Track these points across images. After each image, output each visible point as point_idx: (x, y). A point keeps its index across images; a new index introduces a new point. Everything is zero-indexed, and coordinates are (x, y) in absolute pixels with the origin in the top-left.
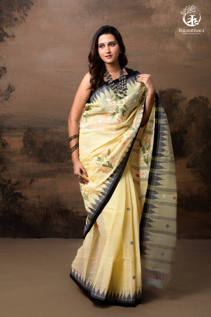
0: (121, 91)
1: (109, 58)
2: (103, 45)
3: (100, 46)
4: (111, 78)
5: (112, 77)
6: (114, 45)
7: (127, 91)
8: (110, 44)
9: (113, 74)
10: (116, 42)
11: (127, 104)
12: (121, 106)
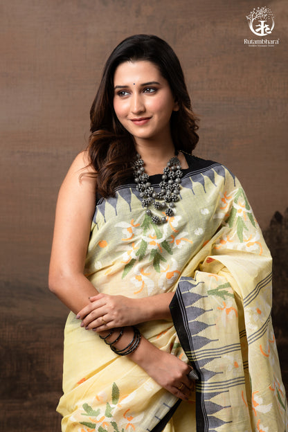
0: (162, 202)
1: (141, 126)
2: (125, 91)
3: (120, 93)
4: (144, 172)
5: (147, 169)
6: (156, 90)
7: (176, 204)
8: (145, 88)
9: (152, 162)
10: (164, 83)
11: (172, 240)
12: (153, 243)
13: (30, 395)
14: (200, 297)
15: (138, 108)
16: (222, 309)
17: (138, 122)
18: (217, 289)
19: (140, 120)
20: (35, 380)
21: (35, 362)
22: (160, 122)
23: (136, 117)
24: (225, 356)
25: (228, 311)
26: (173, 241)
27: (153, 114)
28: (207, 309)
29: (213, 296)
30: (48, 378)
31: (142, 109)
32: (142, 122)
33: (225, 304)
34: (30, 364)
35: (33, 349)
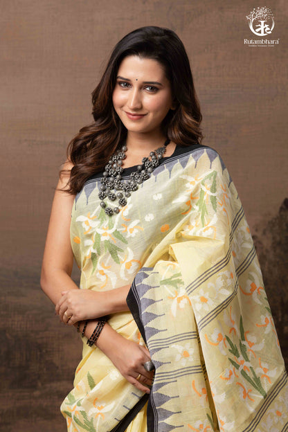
11: (124, 229)
12: (105, 234)
13: (40, 384)
14: (150, 287)
15: (135, 104)
16: (173, 298)
17: (131, 116)
18: (171, 278)
19: (134, 115)
20: (45, 369)
21: (44, 351)
22: (154, 120)
23: (131, 112)
24: (173, 346)
25: (179, 300)
26: (126, 231)
27: (149, 112)
28: (157, 299)
29: (165, 286)
30: (57, 368)
31: (138, 106)
32: (135, 117)
33: (177, 293)
34: (39, 353)
35: (42, 338)
